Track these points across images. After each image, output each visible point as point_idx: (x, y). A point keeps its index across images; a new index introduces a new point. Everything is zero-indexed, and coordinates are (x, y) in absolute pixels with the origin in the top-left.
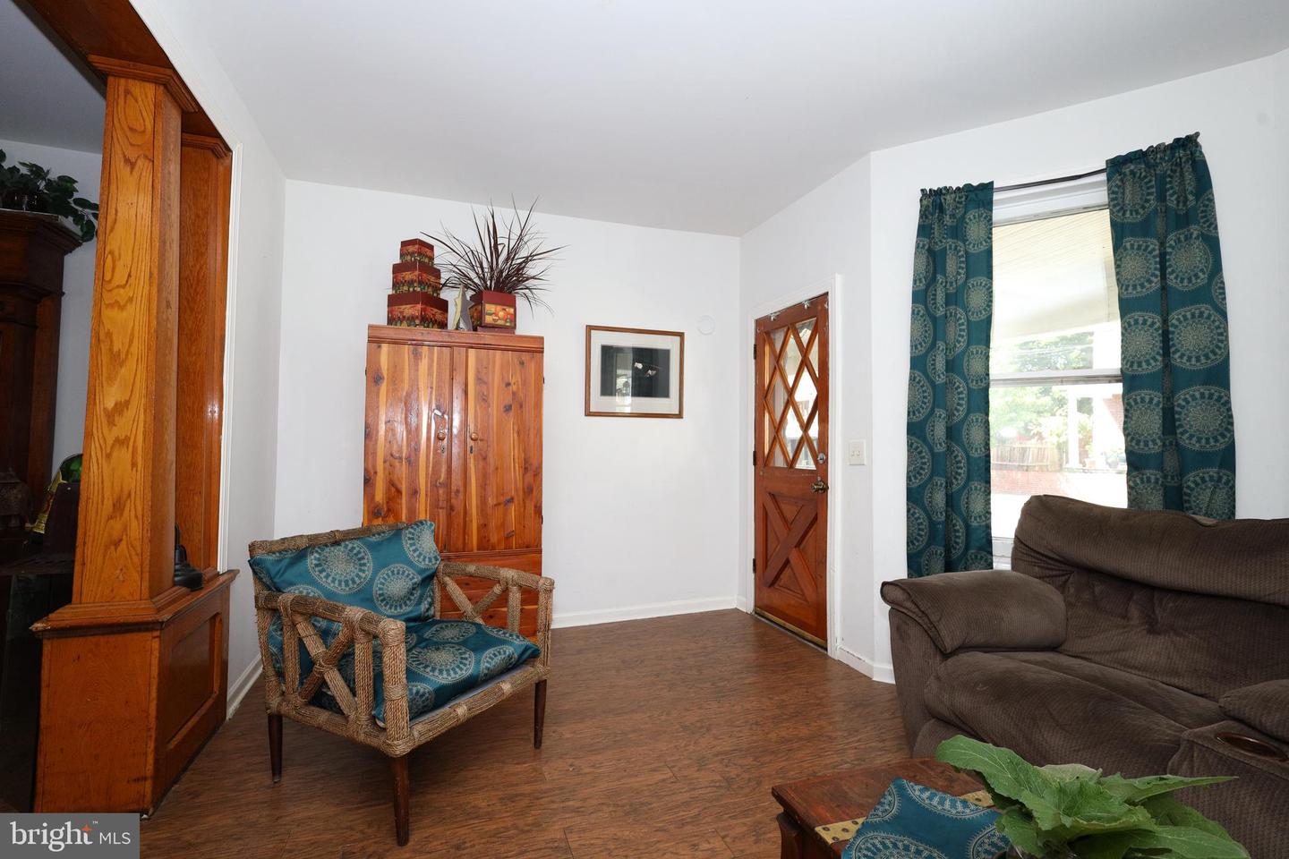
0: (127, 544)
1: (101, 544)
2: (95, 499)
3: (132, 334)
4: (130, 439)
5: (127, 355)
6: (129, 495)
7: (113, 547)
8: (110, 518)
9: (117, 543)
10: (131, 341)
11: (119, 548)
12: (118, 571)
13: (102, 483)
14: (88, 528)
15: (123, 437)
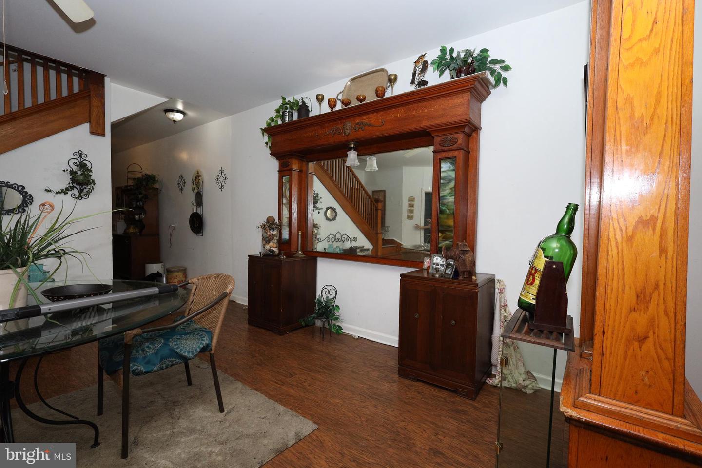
0: (655, 342)
1: (622, 337)
2: (615, 286)
3: (659, 93)
4: (657, 219)
5: (652, 119)
6: (657, 287)
7: (636, 344)
8: (633, 310)
9: (642, 339)
10: (658, 102)
11: (644, 347)
12: (643, 373)
13: (623, 269)
14: (607, 317)
15: (648, 217)
